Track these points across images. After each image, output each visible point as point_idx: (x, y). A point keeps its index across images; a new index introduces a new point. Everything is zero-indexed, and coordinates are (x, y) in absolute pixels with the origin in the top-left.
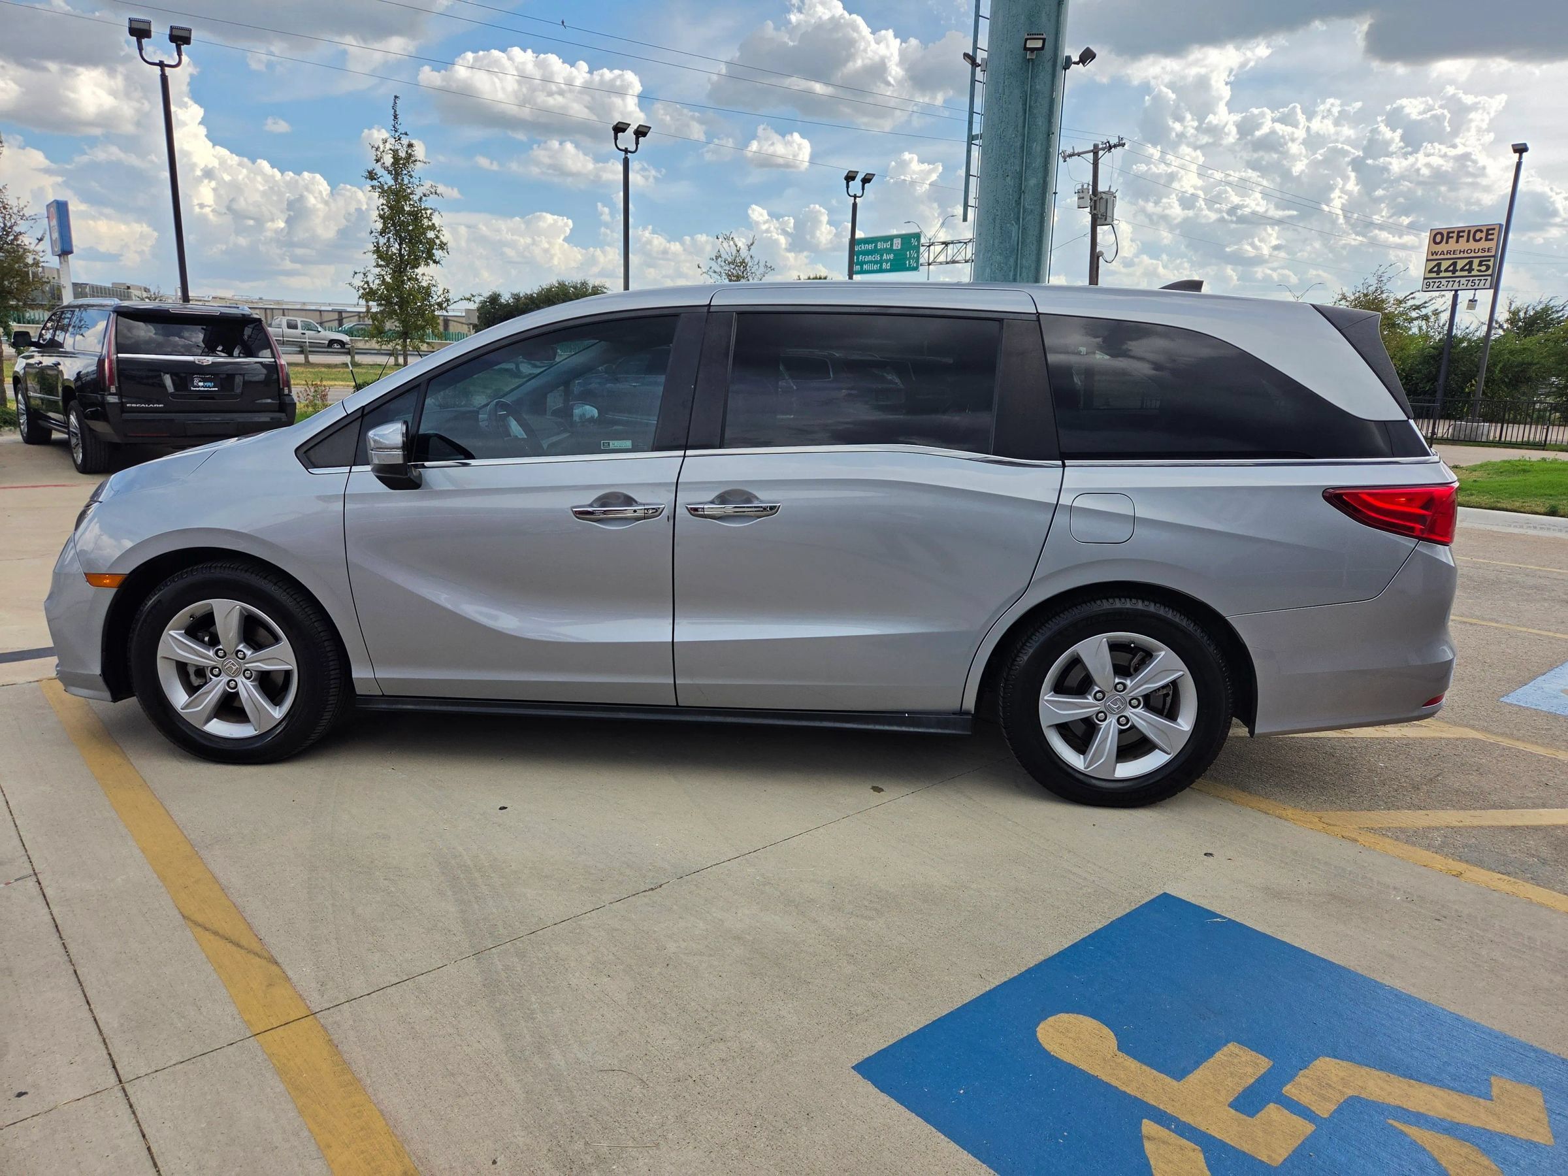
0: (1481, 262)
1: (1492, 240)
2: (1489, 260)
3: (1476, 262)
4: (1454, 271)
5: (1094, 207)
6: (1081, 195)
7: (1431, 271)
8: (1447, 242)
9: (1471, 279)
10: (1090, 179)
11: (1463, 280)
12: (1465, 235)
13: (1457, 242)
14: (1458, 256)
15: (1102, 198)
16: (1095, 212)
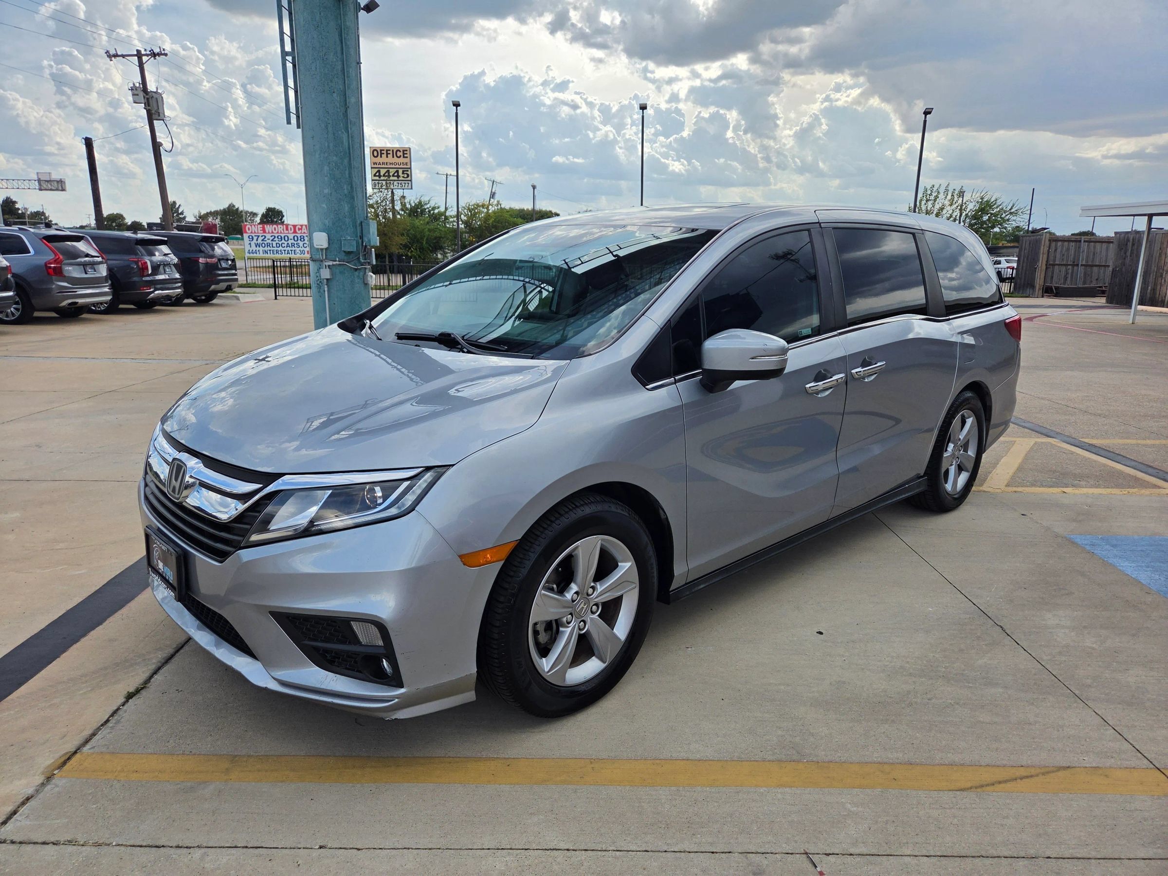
0: (403, 171)
1: (407, 157)
2: (408, 171)
3: (400, 171)
4: (389, 176)
5: (147, 104)
6: (136, 92)
7: (375, 175)
8: (381, 157)
9: (400, 182)
10: (139, 79)
11: (395, 183)
12: (391, 152)
13: (387, 157)
14: (389, 166)
15: (153, 97)
16: (149, 108)
